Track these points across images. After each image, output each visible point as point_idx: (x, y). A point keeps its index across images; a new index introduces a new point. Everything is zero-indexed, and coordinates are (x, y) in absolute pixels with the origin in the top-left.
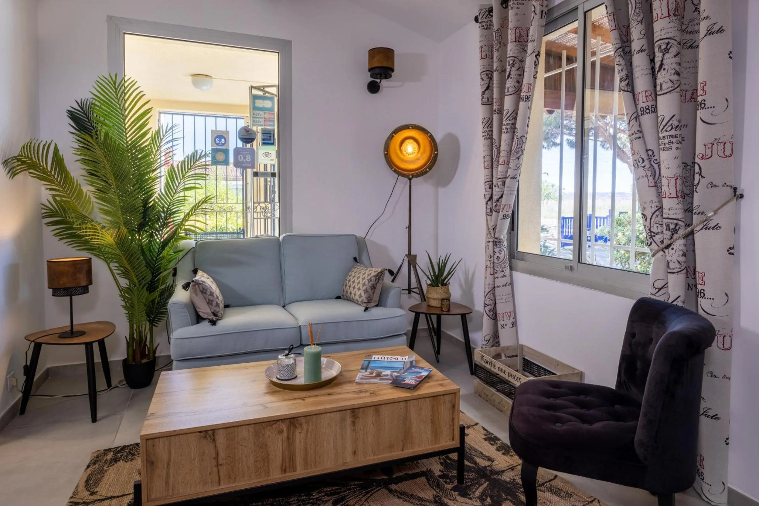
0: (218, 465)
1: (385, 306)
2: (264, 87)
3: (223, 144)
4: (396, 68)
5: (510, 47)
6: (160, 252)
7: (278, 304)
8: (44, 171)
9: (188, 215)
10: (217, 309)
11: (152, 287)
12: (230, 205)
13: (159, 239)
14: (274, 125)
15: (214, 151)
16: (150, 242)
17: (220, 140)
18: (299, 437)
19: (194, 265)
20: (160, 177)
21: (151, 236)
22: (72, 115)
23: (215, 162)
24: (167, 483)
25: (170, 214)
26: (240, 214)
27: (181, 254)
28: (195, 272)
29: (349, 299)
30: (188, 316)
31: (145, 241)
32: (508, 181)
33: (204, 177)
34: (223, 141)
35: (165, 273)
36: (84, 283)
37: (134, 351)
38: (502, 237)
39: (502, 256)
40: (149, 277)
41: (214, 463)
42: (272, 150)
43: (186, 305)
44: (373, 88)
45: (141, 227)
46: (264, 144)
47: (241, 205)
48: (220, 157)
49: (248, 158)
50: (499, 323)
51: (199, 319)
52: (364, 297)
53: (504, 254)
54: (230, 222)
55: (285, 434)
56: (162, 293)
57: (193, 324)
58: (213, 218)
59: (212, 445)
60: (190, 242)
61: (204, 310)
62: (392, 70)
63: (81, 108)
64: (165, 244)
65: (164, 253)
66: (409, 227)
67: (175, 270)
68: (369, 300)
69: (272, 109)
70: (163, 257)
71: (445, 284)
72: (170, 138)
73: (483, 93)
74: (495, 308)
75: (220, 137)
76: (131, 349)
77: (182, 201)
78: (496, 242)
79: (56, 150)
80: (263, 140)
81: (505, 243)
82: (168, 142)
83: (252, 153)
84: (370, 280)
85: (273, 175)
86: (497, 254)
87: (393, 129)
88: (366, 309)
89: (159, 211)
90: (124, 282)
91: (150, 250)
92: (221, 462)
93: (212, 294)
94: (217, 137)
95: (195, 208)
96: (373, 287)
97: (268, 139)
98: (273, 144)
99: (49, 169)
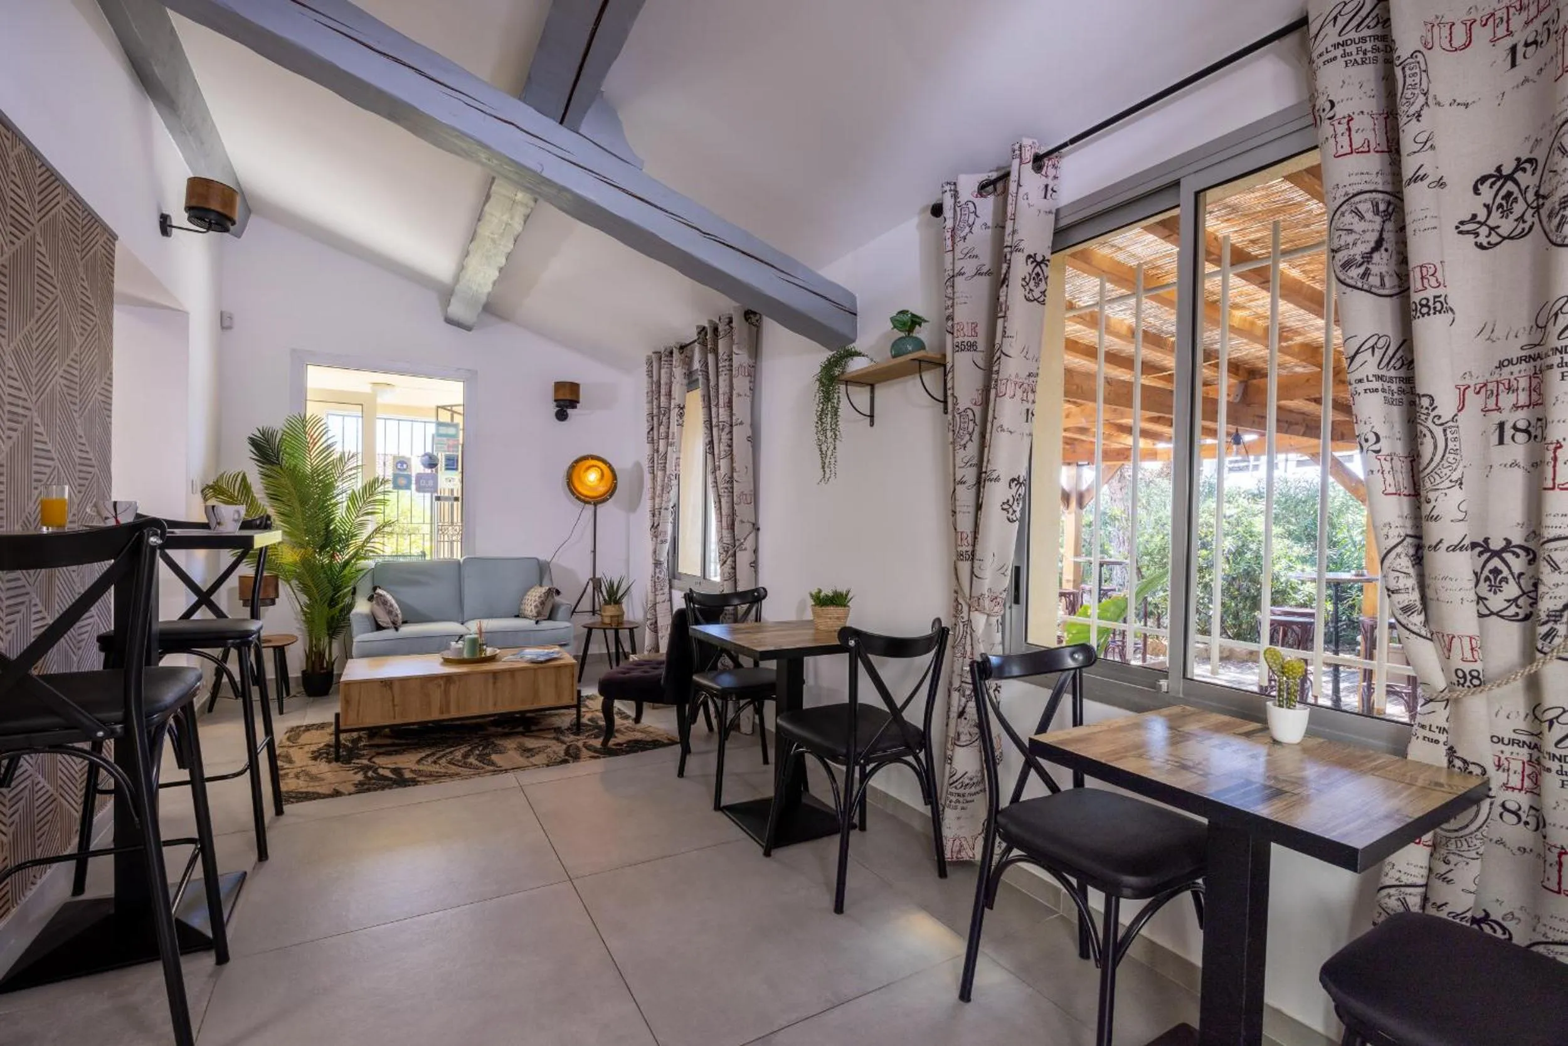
0: (394, 706)
1: (555, 620)
2: (452, 406)
3: (405, 470)
4: (581, 400)
5: (662, 398)
6: (341, 572)
7: (457, 621)
8: (231, 497)
9: (369, 537)
10: (396, 619)
11: (332, 603)
12: (416, 526)
13: (340, 559)
14: (458, 451)
15: (396, 477)
16: (331, 562)
17: (402, 466)
18: (453, 690)
19: (373, 583)
20: (342, 502)
21: (333, 556)
22: (253, 442)
23: (397, 486)
24: (358, 715)
25: (352, 537)
26: (427, 537)
27: (362, 573)
28: (375, 589)
29: (525, 617)
30: (368, 624)
31: (326, 561)
32: (662, 511)
33: (384, 502)
34: (405, 466)
35: (346, 590)
36: (272, 596)
37: (313, 663)
38: (662, 559)
39: (662, 576)
40: (330, 594)
41: (391, 704)
42: (456, 476)
43: (367, 616)
44: (562, 416)
45: (322, 548)
46: (447, 469)
47: (429, 526)
48: (403, 481)
49: (431, 483)
50: (660, 635)
51: (379, 628)
52: (534, 613)
53: (664, 575)
54: (414, 546)
55: (443, 688)
56: (342, 610)
57: (372, 631)
58: (393, 539)
59: (389, 692)
60: (370, 563)
61: (383, 619)
62: (578, 402)
63: (263, 435)
64: (346, 563)
65: (346, 572)
66: (594, 552)
67: (355, 589)
68: (539, 614)
69: (455, 436)
70: (345, 576)
71: (618, 602)
72: (355, 465)
73: (649, 433)
74: (656, 622)
75: (402, 463)
76: (310, 661)
77: (362, 524)
78: (657, 564)
79: (244, 479)
80: (446, 465)
81: (666, 565)
82: (351, 469)
83: (435, 478)
84: (540, 597)
85: (456, 499)
86: (658, 575)
87: (575, 458)
88: (537, 622)
89: (340, 534)
90: (304, 599)
91: (331, 569)
92: (396, 703)
93: (391, 606)
94: (400, 462)
95: (377, 531)
96: (543, 603)
97: (451, 464)
98: (456, 469)
99: (236, 494)
